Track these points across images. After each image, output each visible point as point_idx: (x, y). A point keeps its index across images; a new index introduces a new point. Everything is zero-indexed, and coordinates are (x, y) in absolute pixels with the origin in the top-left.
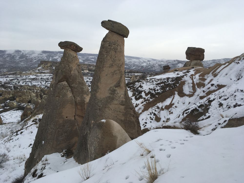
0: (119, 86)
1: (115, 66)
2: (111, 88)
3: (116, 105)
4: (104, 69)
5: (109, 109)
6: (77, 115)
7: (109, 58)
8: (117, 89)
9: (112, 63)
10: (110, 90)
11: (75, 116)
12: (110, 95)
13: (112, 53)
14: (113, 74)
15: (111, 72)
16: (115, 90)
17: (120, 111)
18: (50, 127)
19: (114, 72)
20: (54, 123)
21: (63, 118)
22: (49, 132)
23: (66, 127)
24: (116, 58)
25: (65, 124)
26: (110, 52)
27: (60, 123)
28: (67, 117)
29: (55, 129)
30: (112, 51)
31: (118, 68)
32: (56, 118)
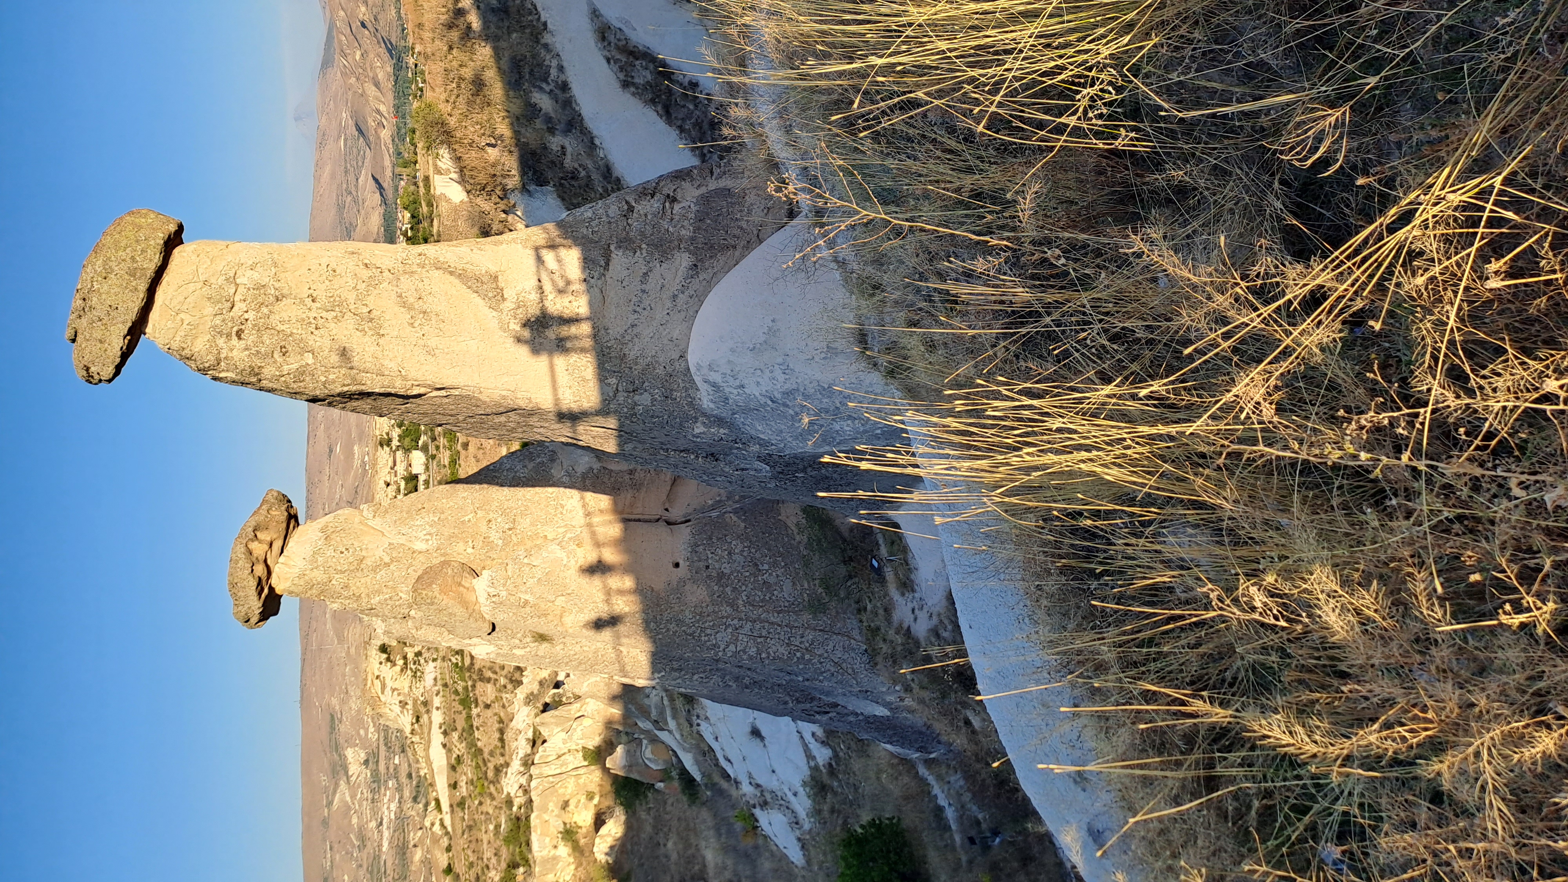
0: (494, 278)
1: (371, 301)
3: (608, 301)
4: (391, 365)
6: (667, 510)
7: (318, 340)
9: (350, 322)
11: (669, 523)
13: (286, 316)
14: (424, 313)
15: (412, 325)
17: (645, 279)
18: (728, 646)
19: (410, 308)
20: (708, 631)
21: (682, 582)
22: (753, 651)
23: (726, 569)
24: (320, 294)
25: (714, 574)
26: (280, 327)
27: (708, 600)
28: (677, 565)
29: (736, 622)
30: (274, 320)
31: (385, 284)
32: (680, 622)
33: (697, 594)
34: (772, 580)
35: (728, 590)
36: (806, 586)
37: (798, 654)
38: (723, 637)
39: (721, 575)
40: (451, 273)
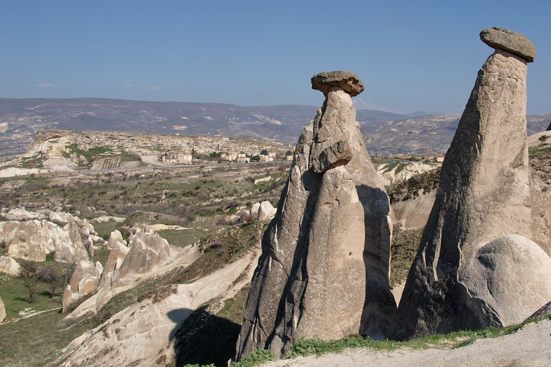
0: (521, 165)
1: (512, 122)
2: (503, 169)
3: (515, 207)
4: (491, 129)
5: (502, 215)
7: (499, 103)
8: (516, 170)
10: (501, 173)
12: (502, 185)
13: (507, 94)
14: (509, 140)
15: (504, 136)
16: (513, 175)
17: (523, 221)
19: (510, 135)
20: (322, 270)
21: (344, 256)
23: (350, 277)
24: (514, 105)
25: (347, 272)
26: (503, 92)
27: (337, 269)
28: (350, 255)
29: (327, 282)
30: (505, 90)
31: (518, 127)
32: (327, 256)
33: (339, 264)
34: (346, 299)
35: (341, 278)
36: (343, 316)
38: (320, 277)
39: (347, 275)
40: (523, 149)
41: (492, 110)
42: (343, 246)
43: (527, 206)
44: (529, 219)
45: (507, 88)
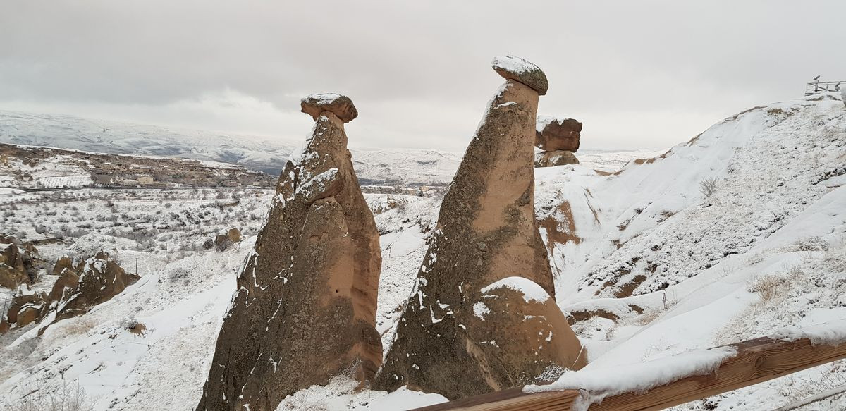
0: (528, 203)
1: (520, 157)
2: (509, 206)
3: (520, 247)
4: (498, 163)
5: (506, 255)
7: (508, 138)
8: (522, 209)
9: (513, 150)
10: (506, 211)
12: (507, 223)
13: (517, 128)
14: (516, 176)
15: (512, 171)
16: (518, 213)
17: (527, 262)
19: (518, 171)
20: (306, 308)
21: (331, 294)
22: (295, 331)
23: (336, 316)
24: (523, 140)
25: (333, 310)
26: (513, 125)
27: (322, 307)
28: (337, 291)
29: (312, 321)
30: (516, 124)
31: (526, 163)
32: (312, 293)
33: (325, 302)
34: (331, 339)
35: (326, 317)
37: (293, 356)
38: (303, 315)
39: (333, 314)
40: (529, 187)
41: (501, 143)
42: (330, 282)
43: (531, 246)
44: (532, 260)
45: (517, 121)
